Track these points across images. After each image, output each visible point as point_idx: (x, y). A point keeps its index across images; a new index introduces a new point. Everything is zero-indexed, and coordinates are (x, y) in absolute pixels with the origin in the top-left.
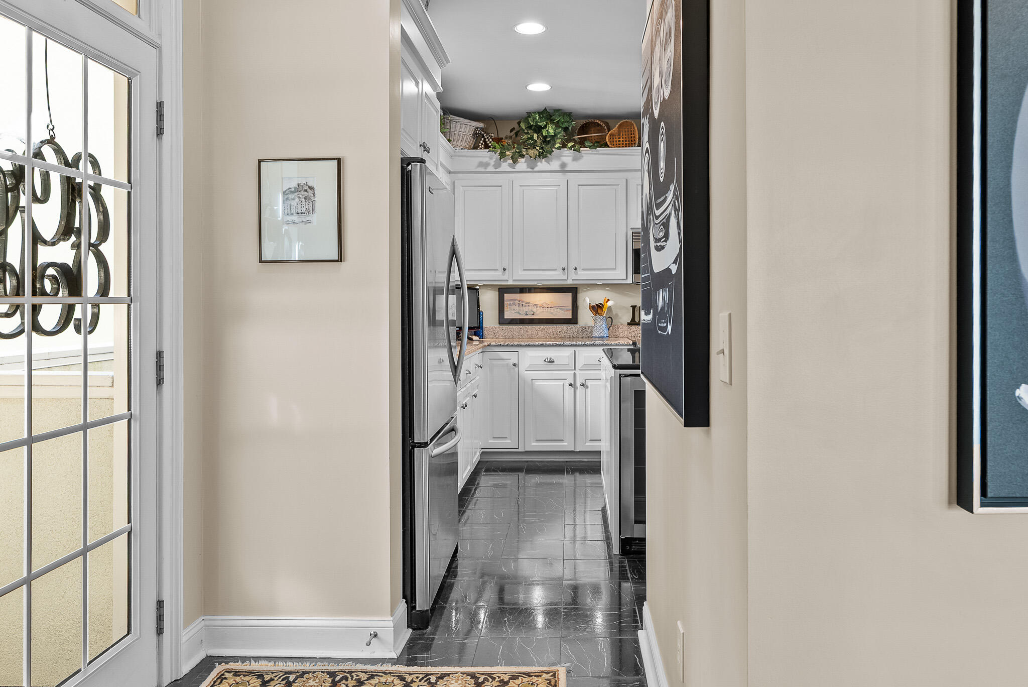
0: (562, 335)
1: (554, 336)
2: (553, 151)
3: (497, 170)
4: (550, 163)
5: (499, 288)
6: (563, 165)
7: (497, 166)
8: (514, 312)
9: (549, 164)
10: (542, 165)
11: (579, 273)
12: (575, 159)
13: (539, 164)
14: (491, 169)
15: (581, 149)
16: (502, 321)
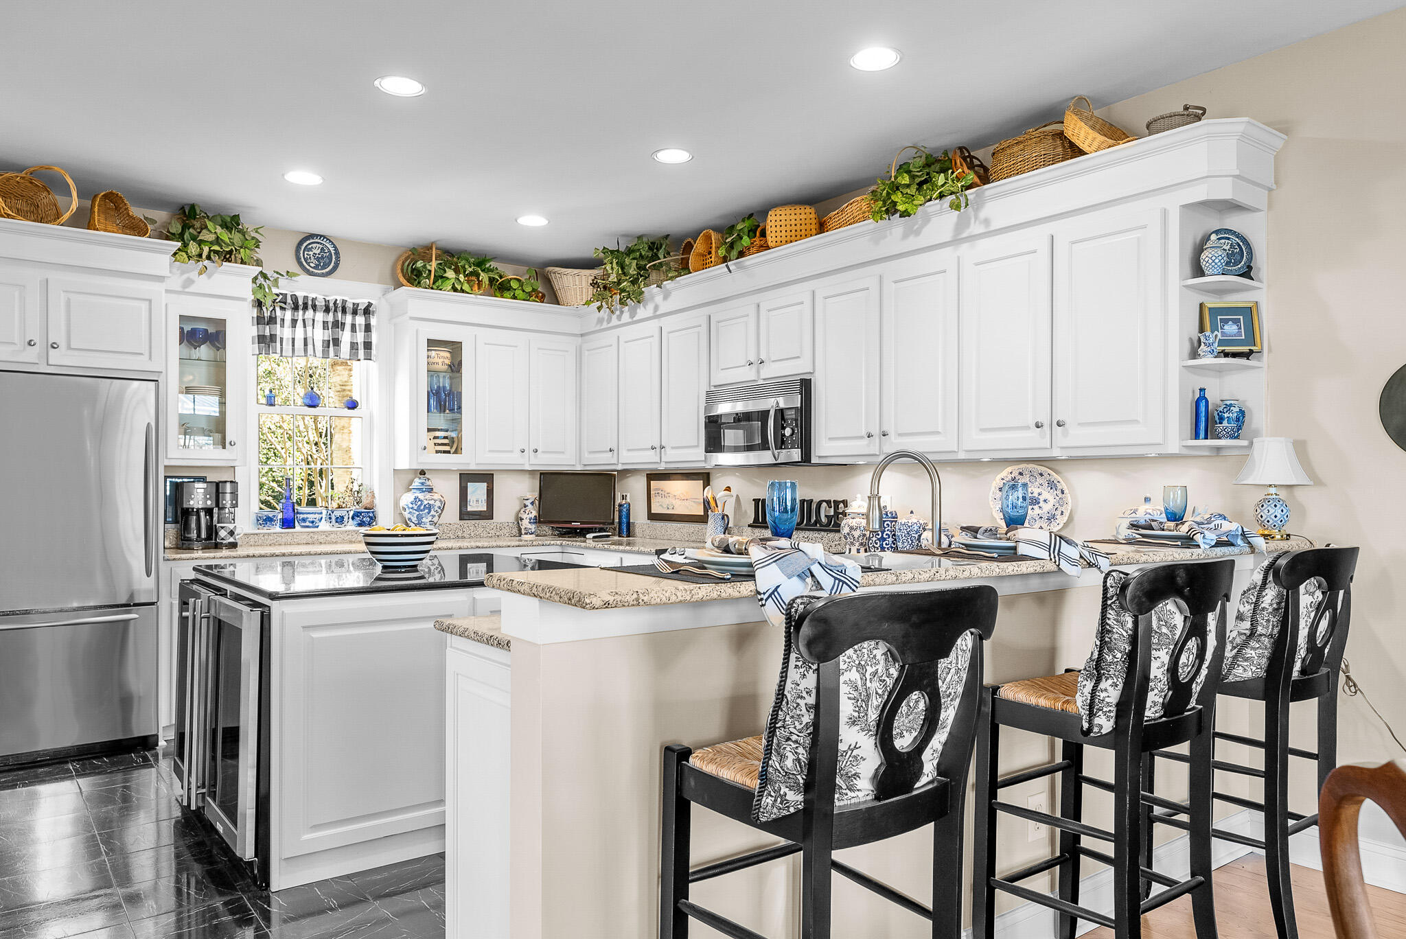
0: (694, 538)
1: (687, 539)
2: (643, 292)
3: (609, 325)
4: (647, 307)
5: (647, 474)
6: (656, 308)
7: (609, 321)
8: (658, 504)
9: (645, 308)
10: (642, 312)
11: (668, 453)
12: (666, 298)
13: (638, 310)
14: (605, 325)
15: (665, 283)
16: (653, 517)
